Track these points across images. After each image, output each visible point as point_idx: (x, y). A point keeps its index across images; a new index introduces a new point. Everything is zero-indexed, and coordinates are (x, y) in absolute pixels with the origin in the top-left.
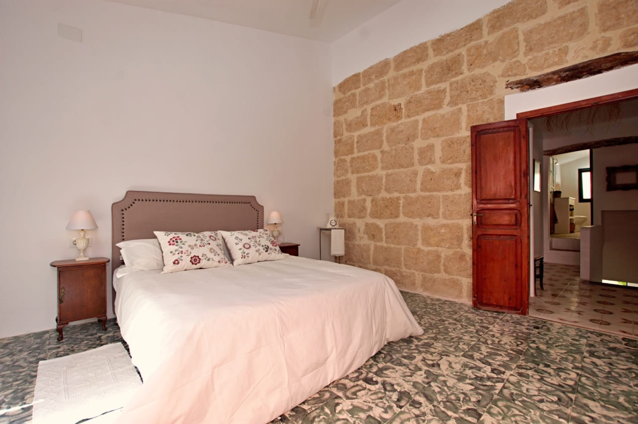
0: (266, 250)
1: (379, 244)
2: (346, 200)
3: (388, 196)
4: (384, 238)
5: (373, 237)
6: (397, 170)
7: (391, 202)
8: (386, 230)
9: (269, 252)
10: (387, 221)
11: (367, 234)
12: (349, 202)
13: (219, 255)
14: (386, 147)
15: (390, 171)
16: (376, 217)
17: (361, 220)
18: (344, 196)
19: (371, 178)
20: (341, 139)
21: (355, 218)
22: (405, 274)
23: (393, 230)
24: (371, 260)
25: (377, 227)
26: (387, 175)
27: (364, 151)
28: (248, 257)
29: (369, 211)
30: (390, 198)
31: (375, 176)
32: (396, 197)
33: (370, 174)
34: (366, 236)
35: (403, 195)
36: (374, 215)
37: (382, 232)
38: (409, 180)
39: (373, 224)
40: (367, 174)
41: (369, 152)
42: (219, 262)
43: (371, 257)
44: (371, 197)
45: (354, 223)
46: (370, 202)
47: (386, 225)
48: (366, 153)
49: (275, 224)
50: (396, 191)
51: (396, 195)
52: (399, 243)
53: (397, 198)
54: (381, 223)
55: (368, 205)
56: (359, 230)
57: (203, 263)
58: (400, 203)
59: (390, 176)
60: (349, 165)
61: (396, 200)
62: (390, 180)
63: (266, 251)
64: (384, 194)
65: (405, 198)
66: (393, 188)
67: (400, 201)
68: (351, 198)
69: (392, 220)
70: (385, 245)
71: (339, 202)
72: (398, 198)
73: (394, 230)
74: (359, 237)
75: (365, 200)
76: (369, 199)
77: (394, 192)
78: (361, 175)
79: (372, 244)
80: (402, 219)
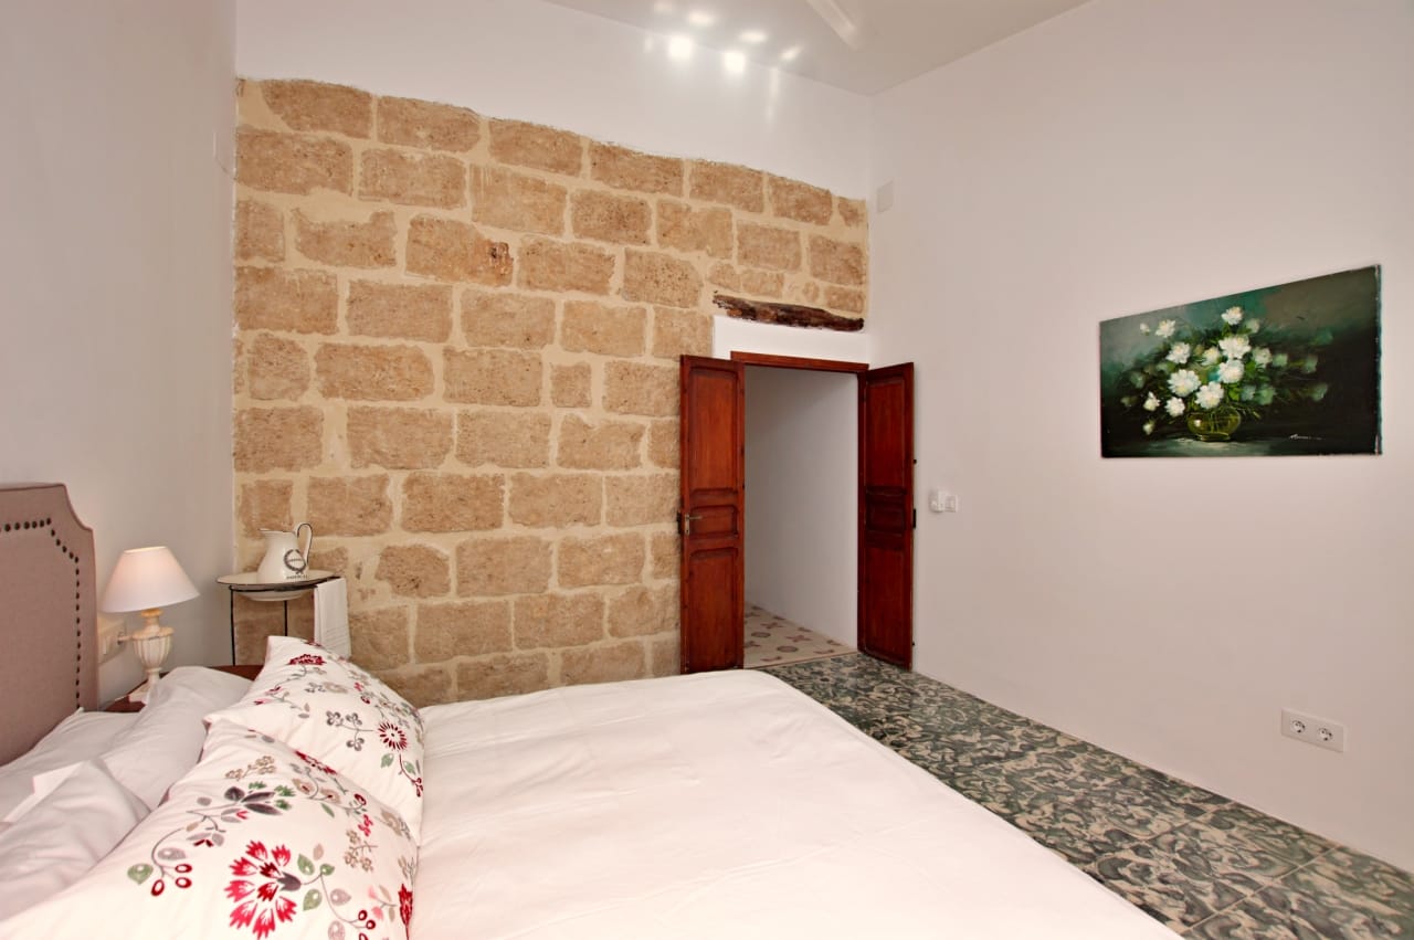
1: (434, 602)
2: (300, 479)
3: (466, 472)
4: (454, 585)
5: (412, 585)
6: (493, 409)
7: (478, 488)
8: (460, 562)
10: (463, 538)
11: (391, 579)
12: (315, 484)
14: (458, 339)
15: (474, 409)
16: (428, 530)
17: (366, 539)
18: (290, 466)
19: (411, 419)
20: (268, 271)
21: (341, 534)
22: (518, 662)
23: (483, 559)
24: (411, 650)
25: (433, 558)
26: (465, 418)
27: (378, 335)
29: (398, 513)
30: (474, 478)
31: (423, 415)
32: (491, 476)
33: (406, 406)
34: (385, 585)
35: (514, 472)
36: (420, 522)
37: (446, 569)
38: (528, 436)
39: (414, 550)
40: (392, 405)
41: (399, 341)
43: (411, 641)
44: (409, 472)
45: (341, 552)
46: (400, 489)
47: (460, 550)
48: (389, 343)
50: (493, 460)
51: (490, 470)
52: (502, 591)
53: (494, 479)
54: (443, 545)
55: (395, 492)
56: (359, 569)
58: (503, 492)
59: (472, 420)
60: (314, 365)
61: (491, 483)
62: (474, 431)
64: (451, 466)
65: (519, 479)
66: (485, 451)
67: (502, 487)
68: (320, 472)
69: (478, 535)
70: (459, 602)
71: (263, 487)
72: (498, 480)
73: (490, 559)
74: (360, 591)
75: (383, 481)
76: (398, 479)
77: (483, 463)
78: (370, 404)
79: (411, 606)
80: (509, 530)
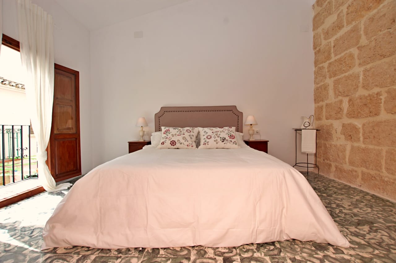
0: (222, 140)
1: (356, 144)
2: (323, 104)
3: (366, 93)
4: (361, 139)
5: (350, 138)
6: (378, 62)
7: (371, 99)
8: (363, 130)
9: (225, 142)
10: (365, 120)
11: (344, 134)
12: (327, 105)
13: (188, 141)
14: (364, 41)
15: (368, 66)
16: (354, 117)
17: (338, 121)
18: (323, 101)
19: (347, 78)
20: (319, 49)
21: (332, 119)
22: (386, 179)
23: (371, 129)
24: (347, 160)
25: (355, 128)
26: (366, 71)
27: (340, 54)
28: (208, 144)
29: (345, 111)
30: (369, 95)
31: (351, 75)
32: (376, 93)
33: (347, 74)
34: (343, 137)
35: (386, 89)
36: (351, 115)
37: (359, 132)
38: (393, 70)
39: (349, 124)
40: (343, 75)
41: (345, 53)
42: (187, 145)
43: (347, 157)
44: (349, 97)
45: (332, 124)
46: (347, 103)
47: (364, 125)
48: (343, 54)
49: (251, 125)
50: (377, 86)
51: (376, 90)
52: (379, 144)
53: (377, 94)
54: (358, 123)
55: (345, 105)
56: (336, 131)
57: (178, 145)
58: (381, 99)
59: (368, 71)
60: (327, 70)
61: (375, 96)
62: (368, 76)
63: (223, 142)
64: (362, 92)
65: (388, 92)
66: (373, 83)
67: (381, 97)
68: (328, 102)
69: (371, 119)
70: (363, 146)
71: (318, 106)
72: (378, 94)
73: (374, 129)
74: (337, 137)
75: (341, 101)
76: (346, 100)
77: (373, 88)
78: (339, 77)
79: (348, 145)
80: (383, 116)
